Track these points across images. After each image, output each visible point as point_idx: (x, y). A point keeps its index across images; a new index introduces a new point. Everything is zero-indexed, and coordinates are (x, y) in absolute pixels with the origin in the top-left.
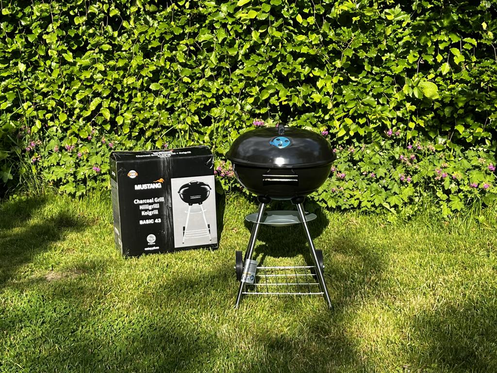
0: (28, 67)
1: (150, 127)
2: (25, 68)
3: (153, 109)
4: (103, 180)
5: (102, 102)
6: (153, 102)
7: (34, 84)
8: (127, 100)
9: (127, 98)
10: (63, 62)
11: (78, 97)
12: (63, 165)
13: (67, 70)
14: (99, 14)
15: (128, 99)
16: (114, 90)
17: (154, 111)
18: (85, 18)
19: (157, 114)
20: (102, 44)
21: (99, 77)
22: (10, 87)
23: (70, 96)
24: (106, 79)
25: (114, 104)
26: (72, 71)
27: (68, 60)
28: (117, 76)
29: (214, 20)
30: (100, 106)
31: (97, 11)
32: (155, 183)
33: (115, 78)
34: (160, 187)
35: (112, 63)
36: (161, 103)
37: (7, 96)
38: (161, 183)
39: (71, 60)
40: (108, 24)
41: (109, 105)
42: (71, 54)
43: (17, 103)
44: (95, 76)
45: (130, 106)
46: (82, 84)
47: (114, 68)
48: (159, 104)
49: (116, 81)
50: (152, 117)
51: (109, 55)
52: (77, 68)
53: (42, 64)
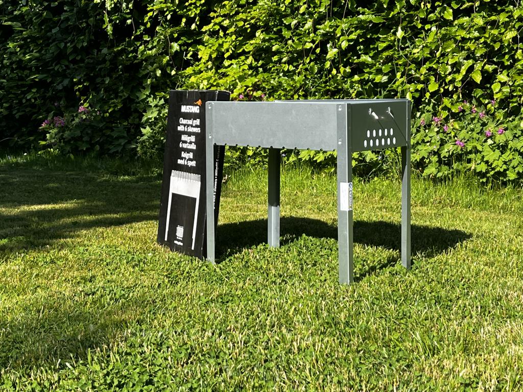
0: (406, 32)
2: (403, 35)
9: (508, 60)
11: (450, 60)
12: (428, 142)
15: (509, 63)
16: (492, 50)
21: (476, 34)
25: (490, 68)
28: (497, 33)
30: (471, 69)
33: (492, 35)
35: (493, 17)
37: (383, 69)
39: (451, 18)
42: (451, 11)
44: (472, 34)
47: (496, 24)
49: (496, 39)
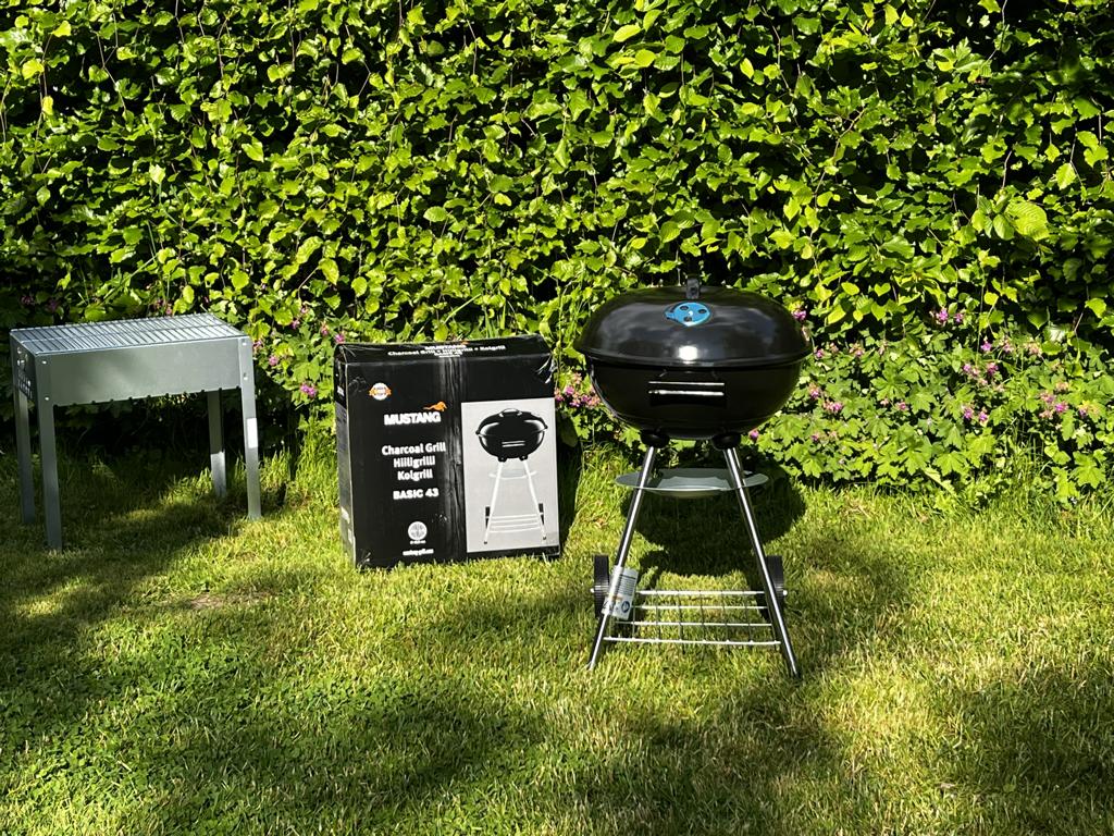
0: (169, 172)
1: (423, 299)
2: (164, 175)
3: (429, 264)
4: (323, 415)
5: (322, 246)
6: (431, 248)
7: (182, 211)
8: (375, 244)
9: (376, 239)
10: (243, 163)
11: (273, 237)
13: (250, 179)
14: (320, 58)
15: (378, 242)
16: (349, 222)
17: (432, 266)
18: (290, 68)
19: (438, 273)
20: (325, 124)
21: (317, 192)
22: (132, 215)
23: (255, 235)
24: (332, 198)
25: (349, 253)
26: (262, 182)
27: (254, 159)
28: (355, 193)
29: (563, 73)
30: (317, 255)
31: (315, 53)
32: (427, 412)
33: (351, 197)
34: (439, 419)
35: (345, 163)
36: (448, 250)
37: (125, 236)
38: (440, 412)
39: (260, 158)
40: (340, 81)
41: (338, 253)
42: (260, 145)
43: (145, 251)
44: (309, 191)
45: (383, 256)
46: (283, 209)
47: (350, 176)
48: (443, 252)
49: (353, 203)
50: (427, 280)
51: (339, 148)
52: (272, 175)
53: (199, 166)
